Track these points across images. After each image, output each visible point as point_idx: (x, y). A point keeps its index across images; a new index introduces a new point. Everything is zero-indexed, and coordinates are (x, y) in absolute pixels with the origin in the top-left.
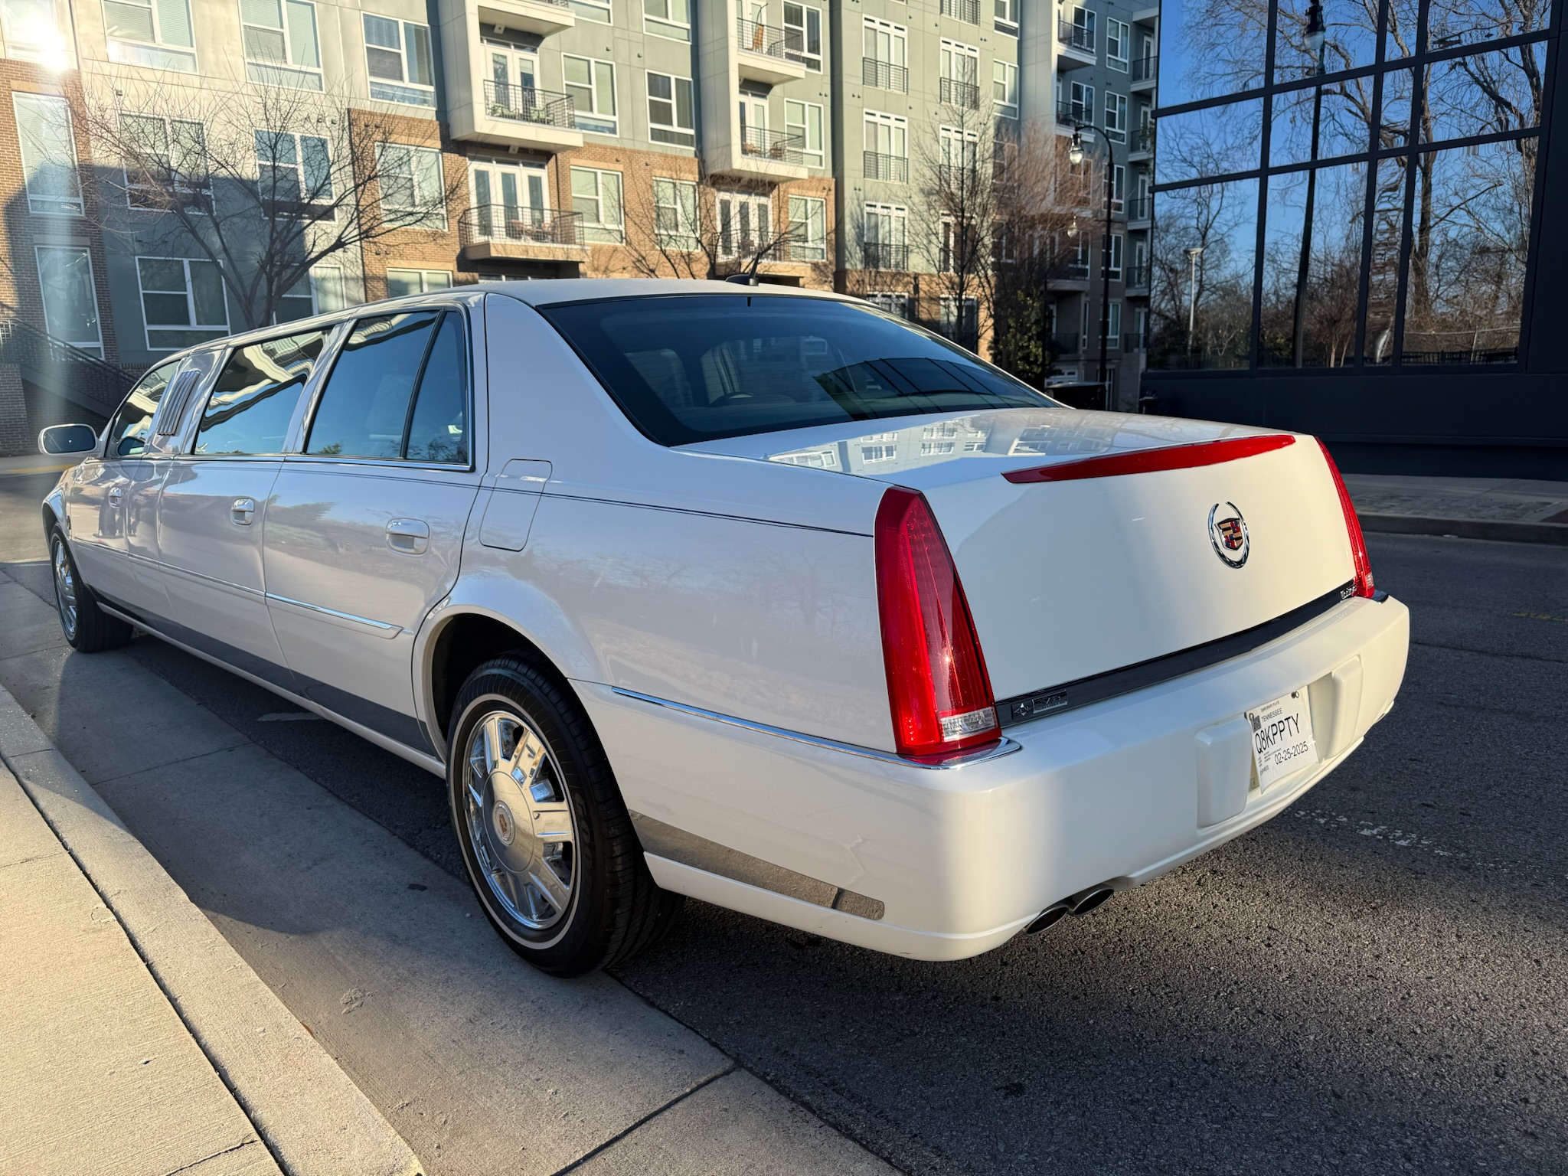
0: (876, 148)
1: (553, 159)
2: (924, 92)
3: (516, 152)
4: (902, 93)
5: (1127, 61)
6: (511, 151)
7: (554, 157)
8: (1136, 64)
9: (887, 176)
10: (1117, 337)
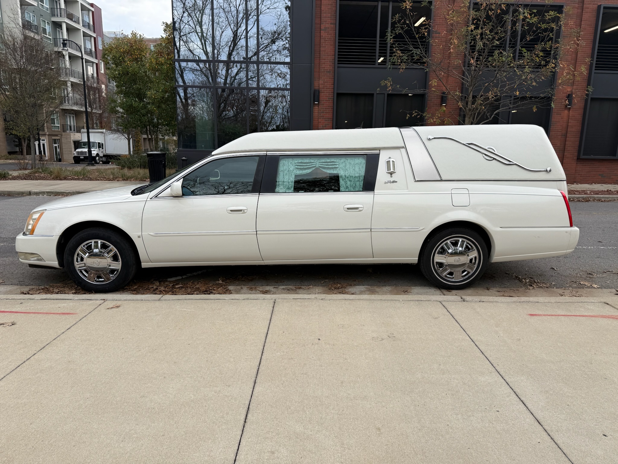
5: (48, 7)
8: (52, 9)
10: (59, 125)
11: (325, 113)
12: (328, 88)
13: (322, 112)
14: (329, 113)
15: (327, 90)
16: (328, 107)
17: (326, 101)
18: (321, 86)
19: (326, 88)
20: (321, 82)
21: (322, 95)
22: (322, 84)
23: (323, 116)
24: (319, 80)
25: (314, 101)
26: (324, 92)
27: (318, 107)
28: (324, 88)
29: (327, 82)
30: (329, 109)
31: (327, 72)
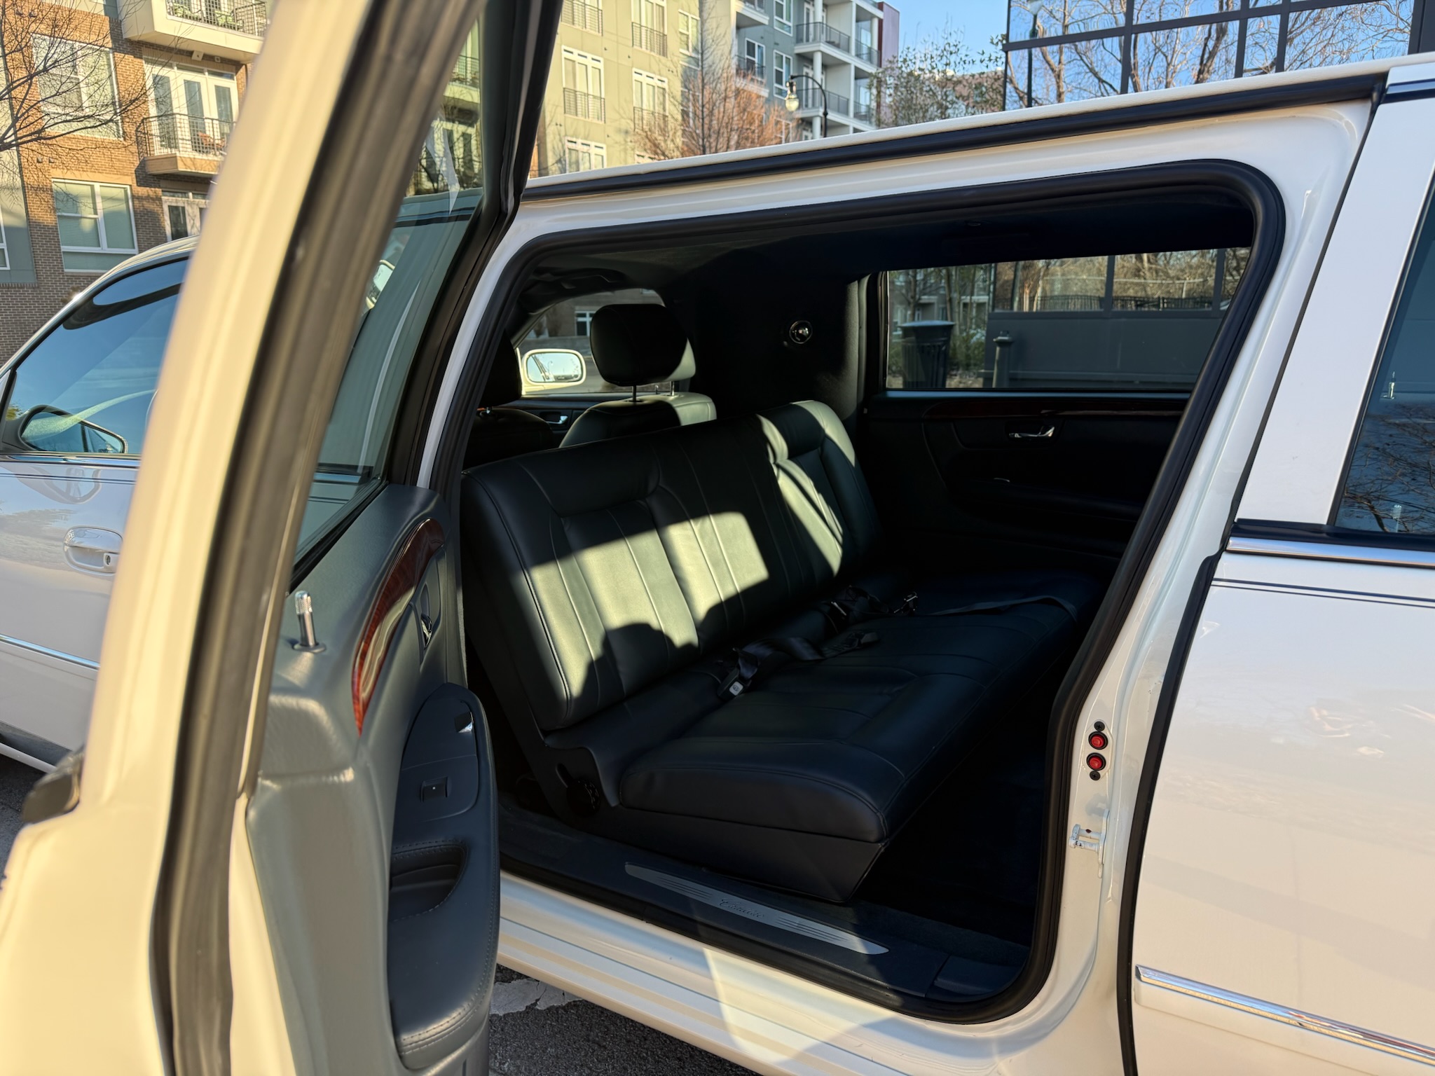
0: (575, 86)
1: (243, 70)
2: (617, 35)
3: (200, 59)
4: (597, 33)
6: (194, 57)
7: (244, 67)
9: (587, 115)
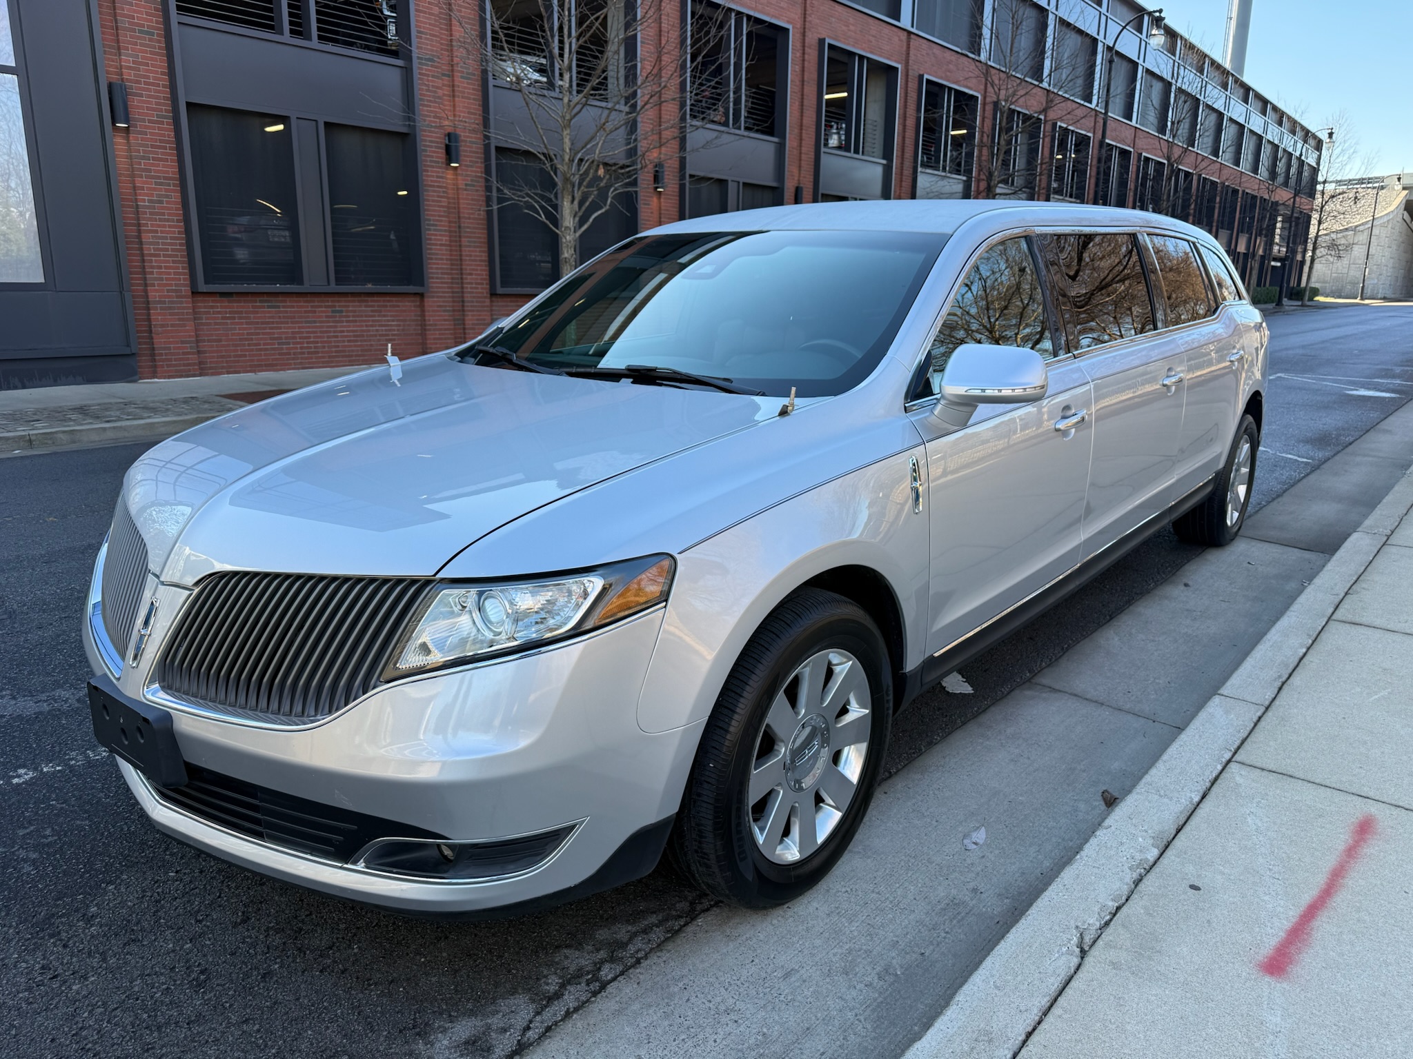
11: (154, 159)
12: (153, 84)
13: (143, 158)
14: (167, 160)
15: (149, 90)
16: (161, 141)
17: (150, 121)
18: (128, 75)
19: (146, 83)
20: (127, 60)
21: (134, 102)
22: (130, 68)
23: (150, 171)
24: (120, 55)
25: (114, 122)
26: (141, 95)
27: (128, 139)
28: (139, 82)
29: (147, 65)
30: (165, 148)
31: (140, 32)
